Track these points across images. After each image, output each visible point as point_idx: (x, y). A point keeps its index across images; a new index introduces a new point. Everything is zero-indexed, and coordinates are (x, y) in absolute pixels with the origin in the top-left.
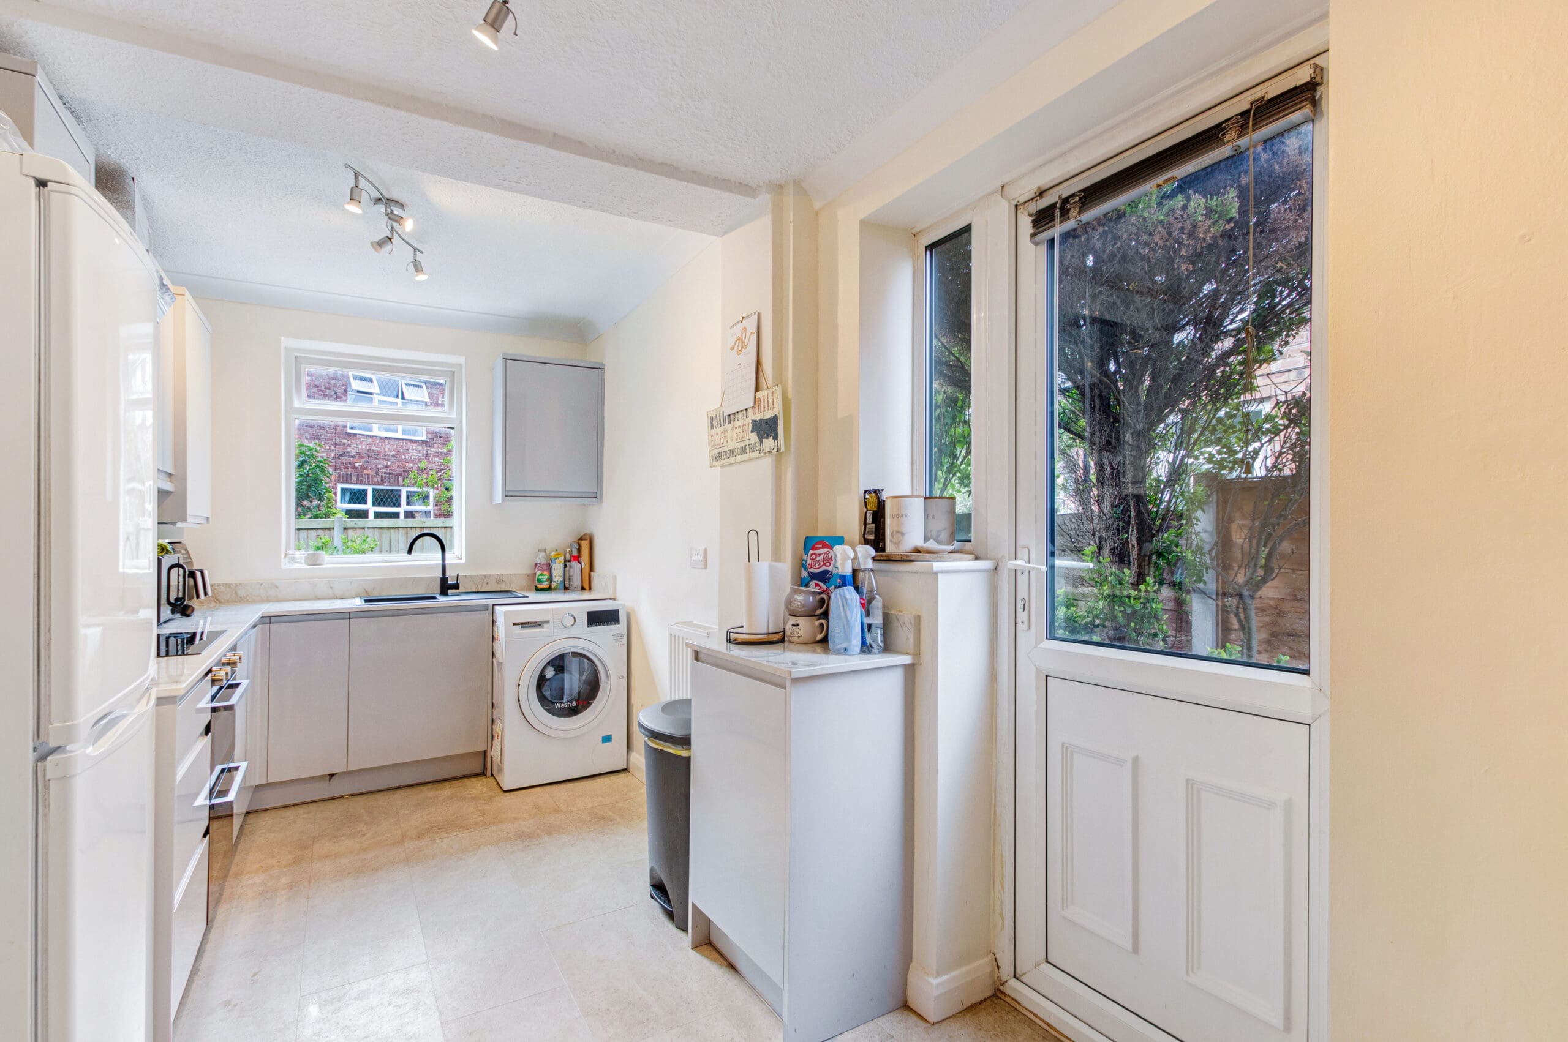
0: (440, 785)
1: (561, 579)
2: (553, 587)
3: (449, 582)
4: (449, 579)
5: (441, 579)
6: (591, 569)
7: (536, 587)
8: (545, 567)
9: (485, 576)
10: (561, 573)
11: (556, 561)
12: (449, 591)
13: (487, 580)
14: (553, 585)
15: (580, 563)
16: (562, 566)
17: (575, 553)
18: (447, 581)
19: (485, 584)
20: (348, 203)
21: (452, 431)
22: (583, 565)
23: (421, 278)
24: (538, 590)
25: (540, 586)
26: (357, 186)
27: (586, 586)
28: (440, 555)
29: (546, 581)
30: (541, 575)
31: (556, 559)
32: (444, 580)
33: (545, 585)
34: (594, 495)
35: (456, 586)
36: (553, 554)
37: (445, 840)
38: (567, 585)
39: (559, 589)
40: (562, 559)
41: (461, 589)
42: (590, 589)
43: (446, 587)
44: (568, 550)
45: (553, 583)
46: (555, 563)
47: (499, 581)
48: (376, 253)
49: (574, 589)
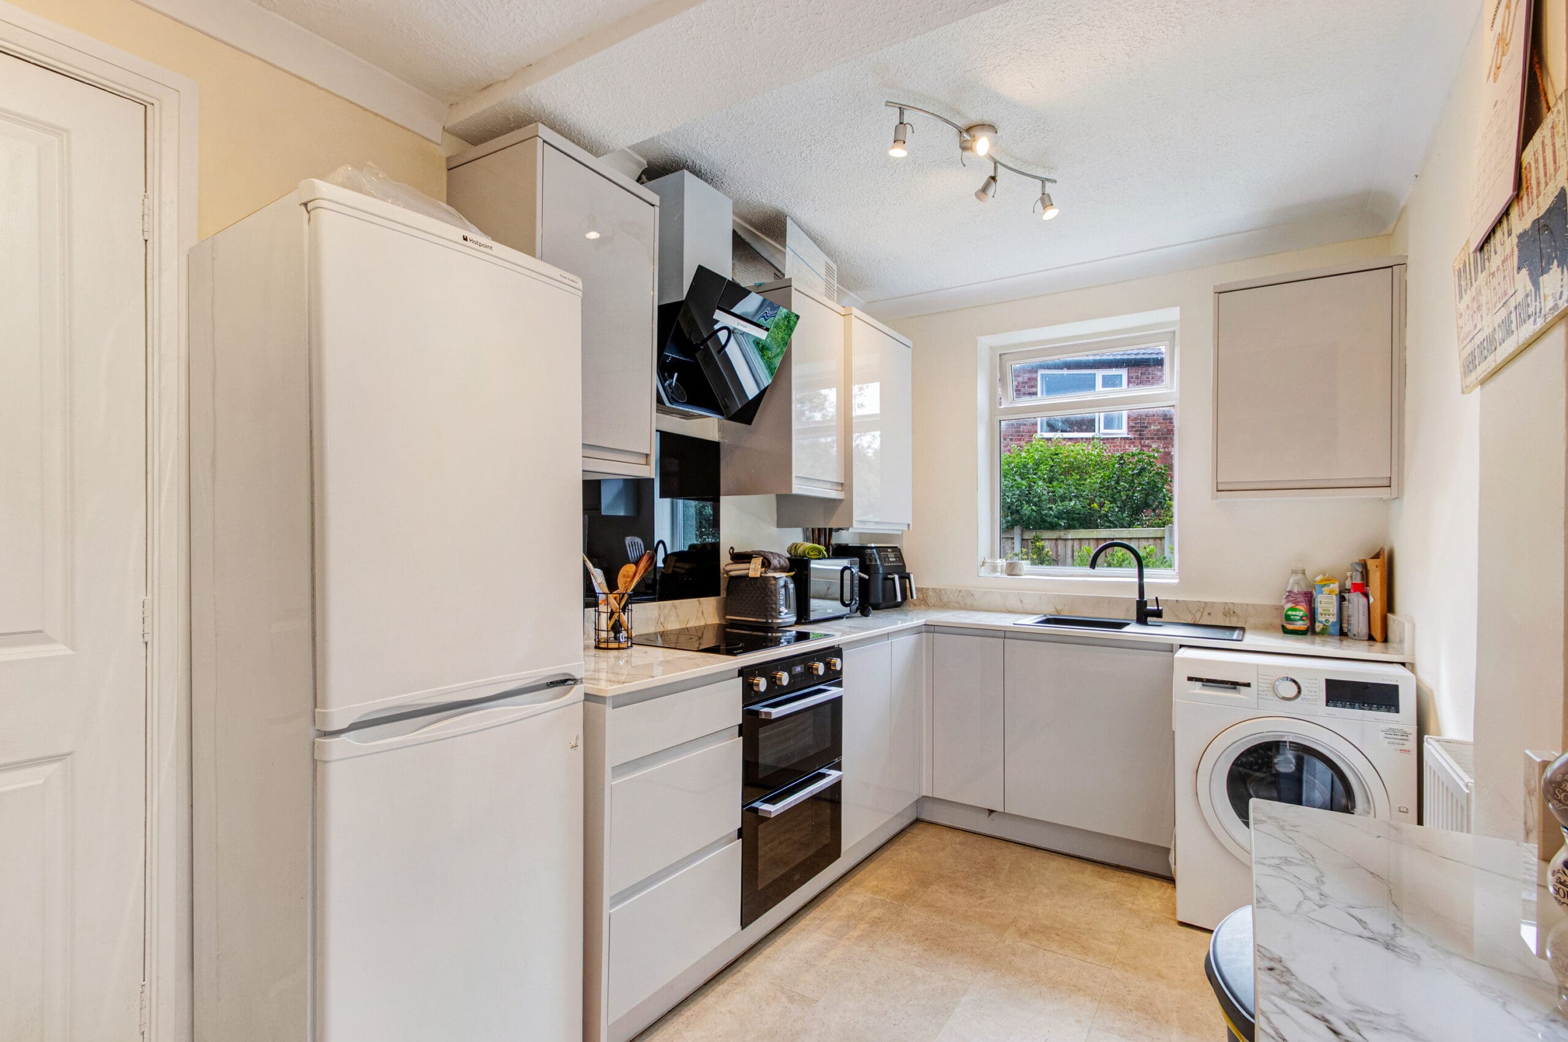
0: (1110, 872)
1: (1333, 619)
2: (1318, 629)
3: (1148, 608)
4: (1148, 604)
5: (1138, 601)
6: (1390, 605)
7: (1283, 627)
8: (1301, 598)
9: (1206, 603)
10: (1334, 609)
11: (1325, 589)
12: (1149, 619)
13: (1207, 610)
14: (1319, 627)
15: (1366, 595)
16: (1334, 599)
17: (1358, 580)
18: (1146, 606)
19: (1205, 614)
20: (892, 148)
21: (1172, 409)
22: (1371, 600)
23: (1051, 214)
24: (1286, 631)
25: (1290, 627)
26: (901, 123)
27: (1377, 633)
28: (1136, 571)
29: (1302, 619)
30: (1292, 609)
31: (1324, 586)
32: (1141, 604)
33: (1301, 625)
34: (1386, 483)
35: (1158, 614)
36: (1319, 578)
37: (1049, 954)
38: (1345, 630)
39: (1331, 635)
40: (1335, 586)
41: (1165, 618)
42: (1385, 640)
43: (1145, 614)
44: (1349, 574)
45: (1317, 624)
46: (1322, 593)
47: (1229, 611)
48: (982, 203)
49: (1356, 638)
